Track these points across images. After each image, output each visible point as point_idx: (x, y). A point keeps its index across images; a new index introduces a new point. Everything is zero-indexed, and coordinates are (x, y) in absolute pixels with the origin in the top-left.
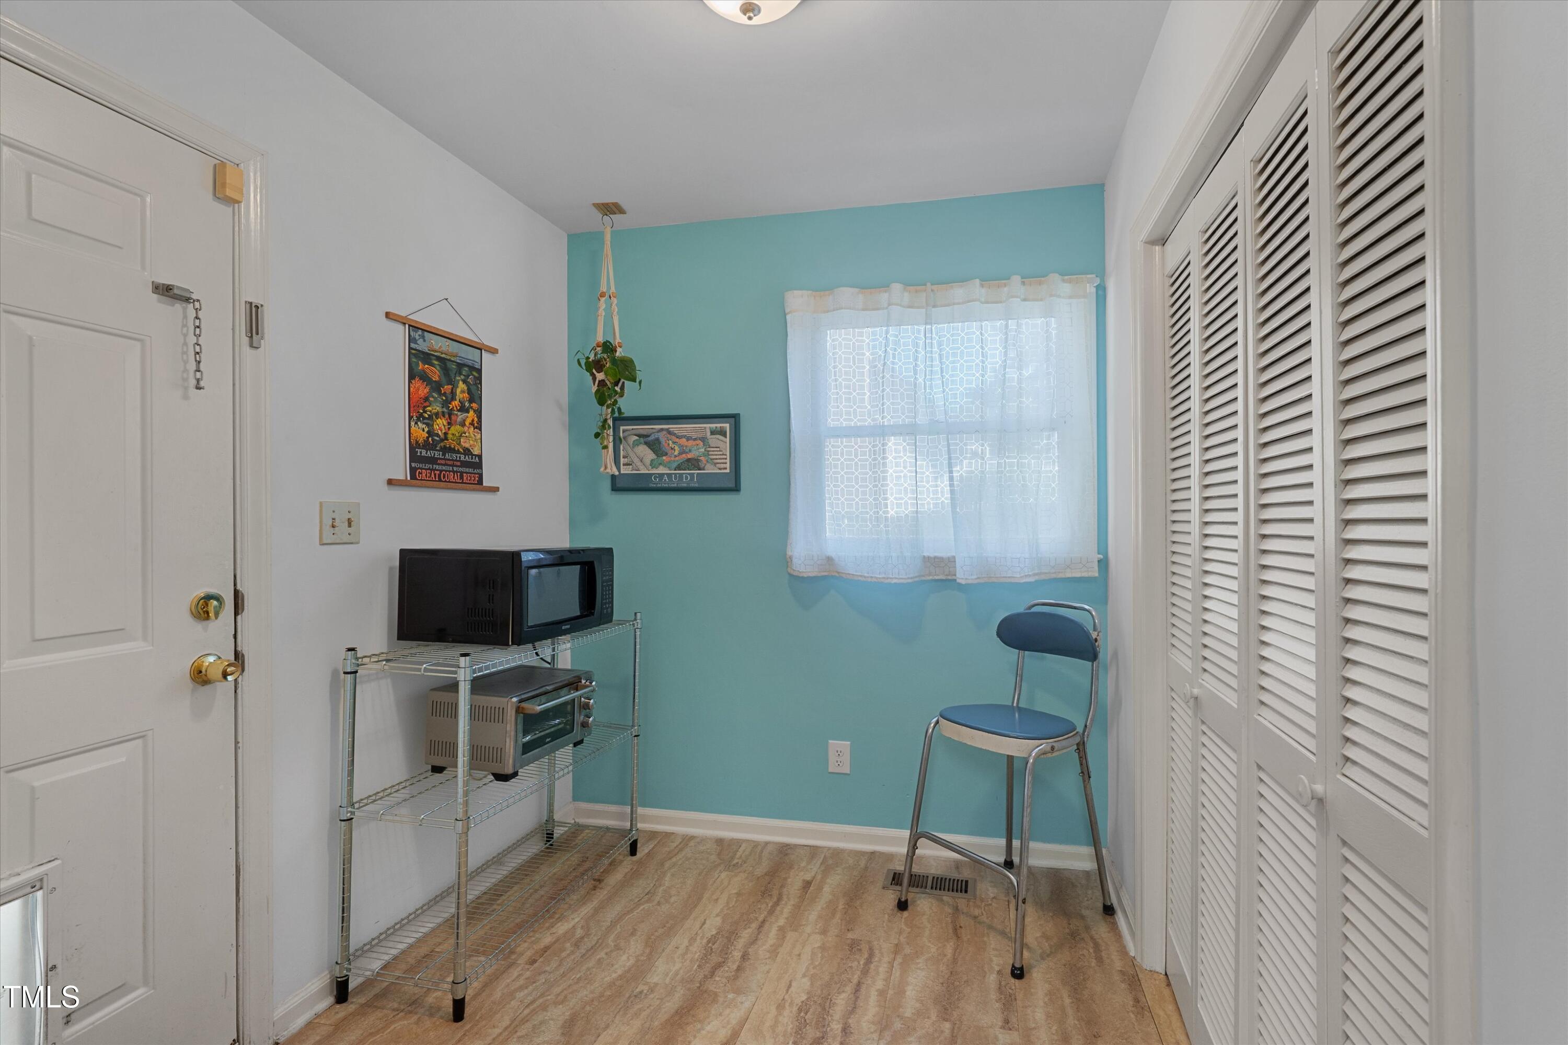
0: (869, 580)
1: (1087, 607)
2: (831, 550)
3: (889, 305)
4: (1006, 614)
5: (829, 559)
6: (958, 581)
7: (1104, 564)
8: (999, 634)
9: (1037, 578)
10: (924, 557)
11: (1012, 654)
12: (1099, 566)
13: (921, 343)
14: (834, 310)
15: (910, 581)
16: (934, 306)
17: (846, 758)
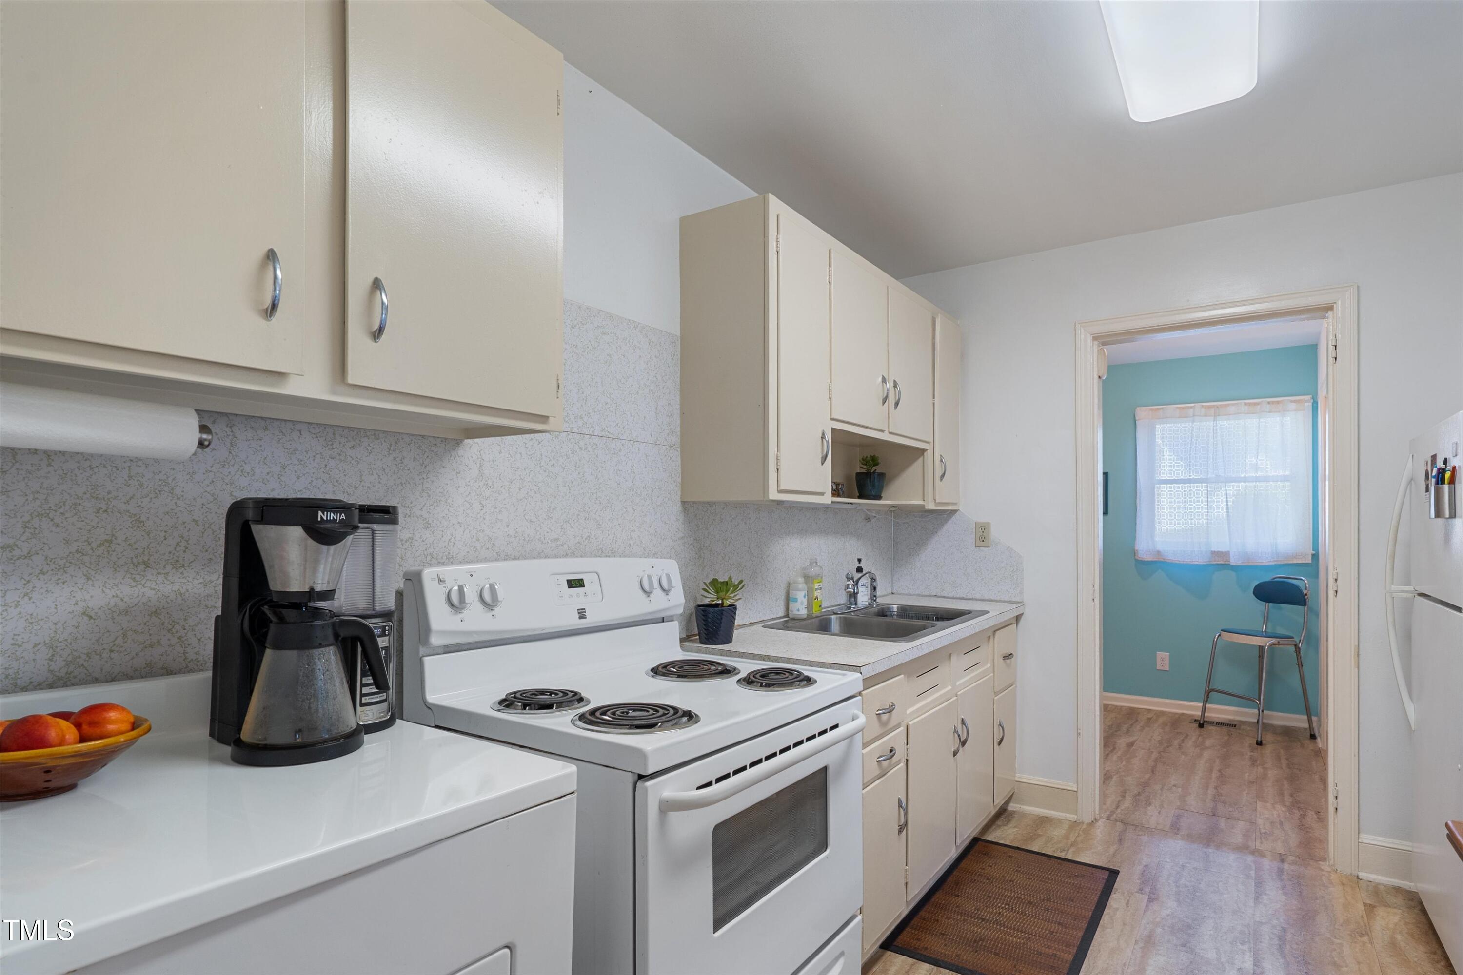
0: (1182, 562)
1: (1303, 578)
2: (1159, 547)
3: (1194, 416)
4: (1258, 583)
5: (1159, 552)
6: (1231, 564)
7: (1315, 557)
8: (1254, 593)
9: (1276, 563)
10: (1212, 551)
11: (1261, 606)
12: (1312, 558)
13: (1211, 435)
14: (1163, 418)
15: (1204, 563)
16: (1219, 415)
17: (1167, 662)
